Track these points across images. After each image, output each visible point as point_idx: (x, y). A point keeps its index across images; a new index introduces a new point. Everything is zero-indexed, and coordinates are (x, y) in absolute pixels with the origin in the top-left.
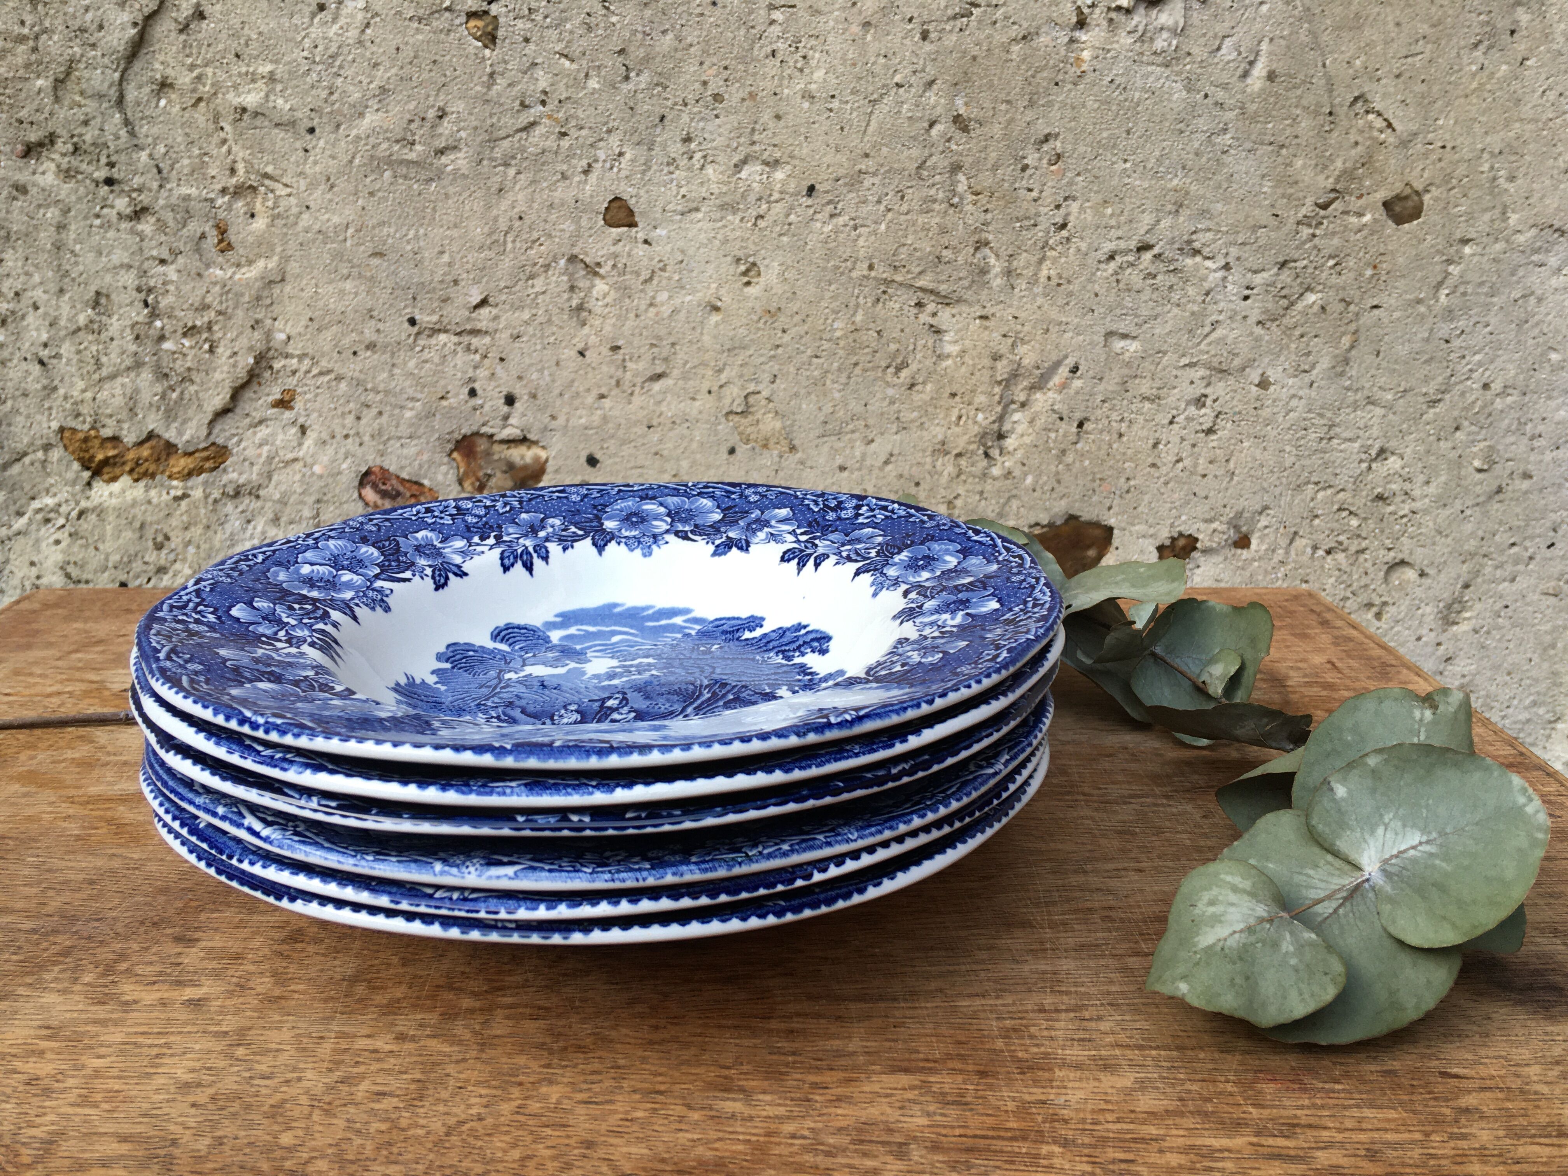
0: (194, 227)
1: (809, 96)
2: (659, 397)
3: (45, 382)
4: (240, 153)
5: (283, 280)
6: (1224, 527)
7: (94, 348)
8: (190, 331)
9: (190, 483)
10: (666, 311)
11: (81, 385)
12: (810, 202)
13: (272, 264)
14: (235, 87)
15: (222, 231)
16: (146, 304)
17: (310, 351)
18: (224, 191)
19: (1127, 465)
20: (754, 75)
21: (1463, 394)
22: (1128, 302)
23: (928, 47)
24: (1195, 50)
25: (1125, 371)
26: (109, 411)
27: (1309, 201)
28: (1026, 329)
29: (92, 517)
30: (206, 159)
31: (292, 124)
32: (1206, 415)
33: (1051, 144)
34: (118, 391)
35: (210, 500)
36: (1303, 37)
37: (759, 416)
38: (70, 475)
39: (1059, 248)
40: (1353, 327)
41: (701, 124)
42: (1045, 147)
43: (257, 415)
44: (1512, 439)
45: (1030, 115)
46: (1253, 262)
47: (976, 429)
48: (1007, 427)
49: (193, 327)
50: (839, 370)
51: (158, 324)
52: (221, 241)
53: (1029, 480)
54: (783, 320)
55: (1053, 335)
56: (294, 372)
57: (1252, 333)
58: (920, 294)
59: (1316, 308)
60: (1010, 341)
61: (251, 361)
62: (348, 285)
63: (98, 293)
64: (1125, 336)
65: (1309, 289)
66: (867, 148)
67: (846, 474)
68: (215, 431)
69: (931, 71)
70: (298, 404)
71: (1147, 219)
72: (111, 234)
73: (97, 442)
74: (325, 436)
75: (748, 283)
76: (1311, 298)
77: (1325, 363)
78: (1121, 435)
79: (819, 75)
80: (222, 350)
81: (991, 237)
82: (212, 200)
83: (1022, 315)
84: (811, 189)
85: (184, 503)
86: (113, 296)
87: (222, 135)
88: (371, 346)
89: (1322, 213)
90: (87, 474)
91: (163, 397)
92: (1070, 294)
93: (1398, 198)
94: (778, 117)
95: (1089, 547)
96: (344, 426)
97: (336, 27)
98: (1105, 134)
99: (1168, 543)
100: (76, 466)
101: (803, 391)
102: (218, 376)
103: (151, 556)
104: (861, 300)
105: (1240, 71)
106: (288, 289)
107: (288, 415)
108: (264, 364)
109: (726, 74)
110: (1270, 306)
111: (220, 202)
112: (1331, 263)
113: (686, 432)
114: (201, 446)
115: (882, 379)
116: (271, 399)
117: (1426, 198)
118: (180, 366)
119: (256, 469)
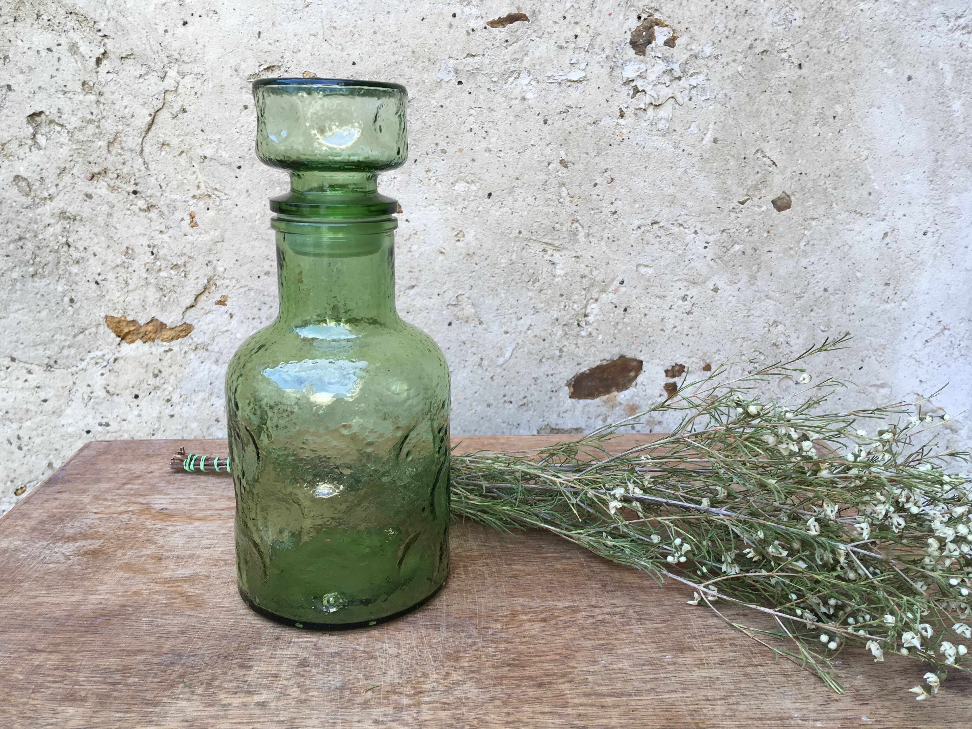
0: (178, 215)
1: (489, 150)
2: (413, 297)
3: (99, 293)
4: (201, 178)
5: (223, 241)
6: (698, 361)
7: (125, 276)
8: (175, 266)
9: (173, 343)
10: (417, 255)
11: (118, 294)
12: (489, 200)
13: (217, 233)
14: (201, 146)
15: (192, 217)
16: (153, 253)
17: (237, 277)
18: (194, 197)
19: (649, 329)
20: (461, 140)
21: (814, 293)
22: (647, 249)
23: (547, 127)
24: (678, 129)
25: (647, 283)
26: (131, 308)
27: (736, 200)
28: (598, 262)
29: (121, 362)
30: (185, 181)
31: (230, 164)
32: (687, 305)
33: (609, 173)
34: (137, 297)
35: (183, 352)
36: (731, 122)
37: (463, 306)
38: (110, 340)
39: (613, 223)
40: (758, 261)
41: (435, 164)
42: (606, 175)
43: (207, 309)
44: (838, 315)
45: (597, 159)
46: (709, 230)
47: (573, 312)
48: (588, 311)
49: (176, 265)
50: (504, 283)
51: (158, 263)
52: (192, 222)
53: (600, 337)
54: (476, 259)
55: (611, 266)
56: (227, 287)
57: (708, 265)
58: (545, 245)
59: (740, 253)
60: (589, 269)
61: (206, 281)
62: (256, 243)
63: (127, 248)
64: (646, 266)
65: (736, 243)
66: (517, 175)
67: (508, 335)
68: (186, 317)
69: (549, 138)
70: (228, 303)
71: (657, 210)
72: (135, 218)
73: (125, 324)
74: (242, 318)
75: (458, 240)
76: (737, 247)
77: (745, 278)
78: (645, 315)
79: (493, 140)
80: (191, 276)
81: (579, 218)
82: (188, 201)
83: (595, 256)
84: (490, 195)
85: (169, 354)
86: (136, 250)
87: (193, 169)
88: (267, 273)
89: (742, 206)
90: (119, 339)
91: (160, 300)
92: (619, 246)
93: (779, 198)
94: (473, 160)
95: (631, 371)
96: (252, 313)
98: (634, 169)
99: (670, 368)
100: (113, 335)
101: (486, 294)
102: (188, 289)
103: (152, 381)
104: (515, 248)
105: (700, 138)
106: (225, 245)
107: (223, 308)
108: (211, 283)
109: (447, 140)
110: (717, 251)
111: (191, 203)
112: (747, 230)
113: (426, 315)
114: (179, 325)
115: (526, 287)
116: (215, 300)
117: (792, 198)
118: (169, 284)
119: (207, 336)
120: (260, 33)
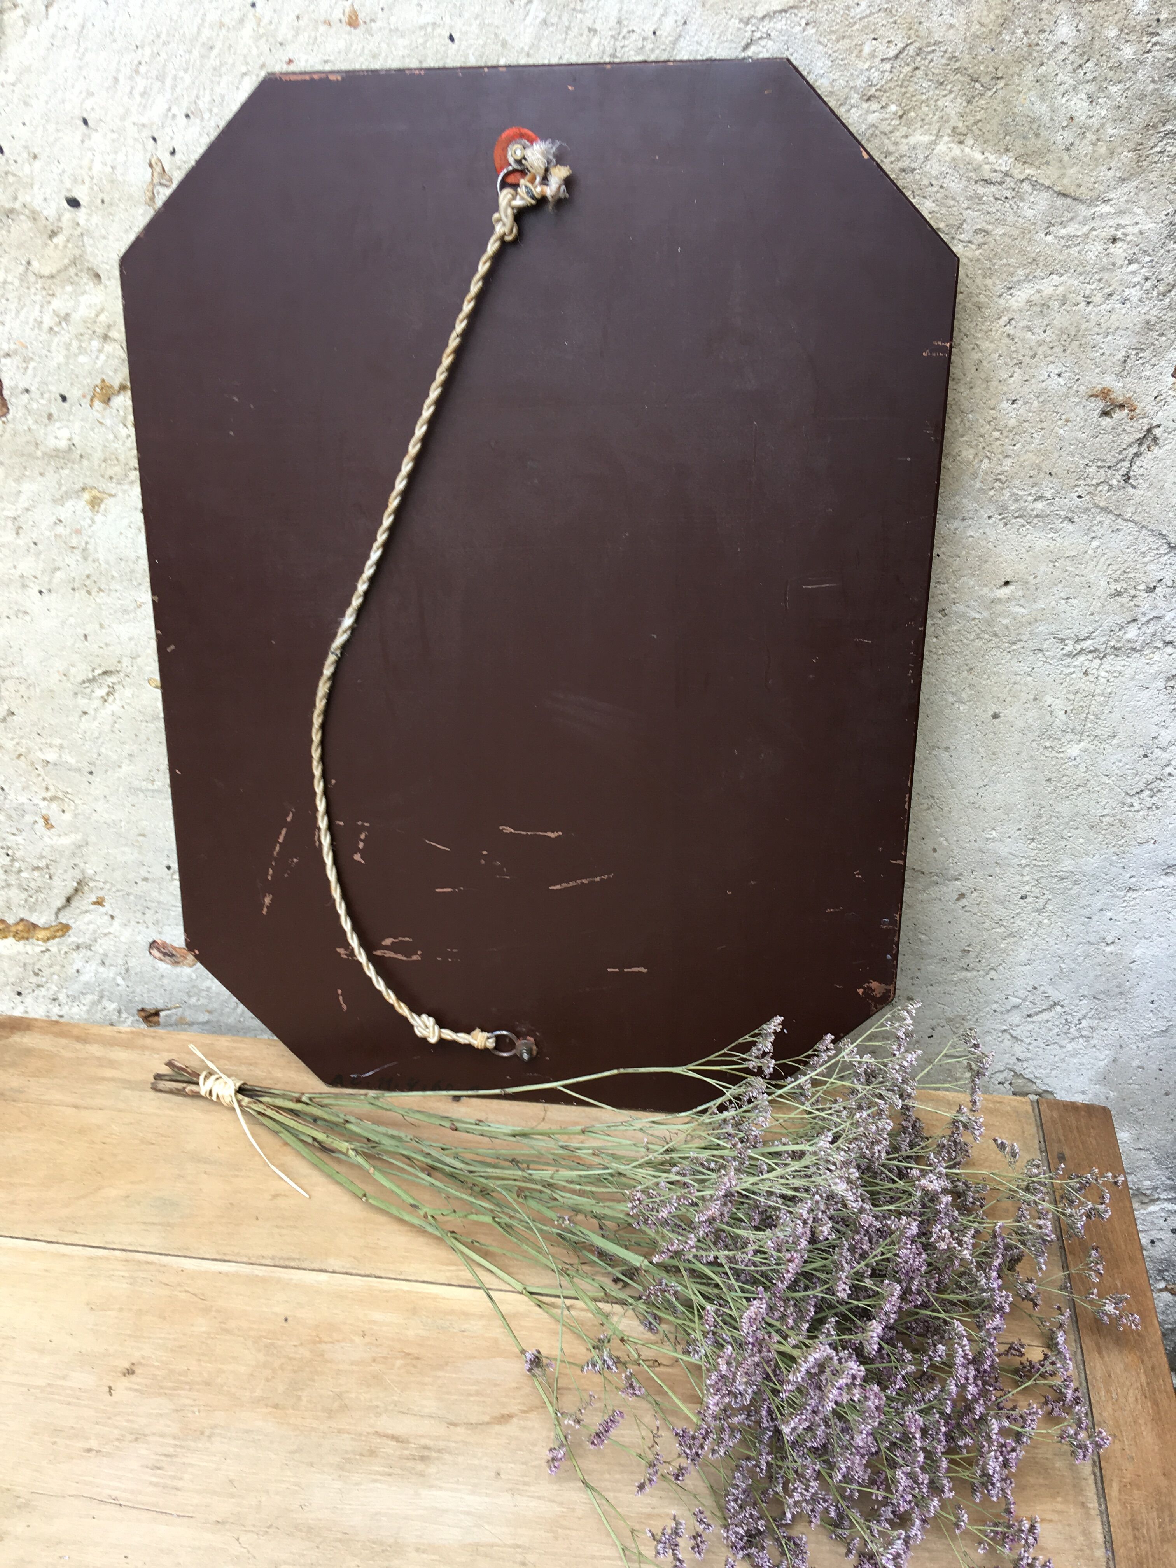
0: (29, 818)
4: (48, 781)
5: (87, 844)
8: (37, 868)
9: (49, 943)
13: (79, 837)
14: (41, 749)
15: (46, 820)
16: (8, 855)
17: (110, 881)
18: (44, 799)
30: (30, 783)
31: (79, 770)
35: (62, 952)
43: (84, 909)
51: (17, 864)
52: (47, 824)
56: (102, 889)
61: (75, 884)
62: (126, 849)
68: (60, 916)
70: (107, 904)
74: (125, 922)
80: (57, 878)
82: (38, 804)
85: (47, 953)
87: (38, 772)
88: (146, 879)
91: (26, 901)
96: (136, 917)
97: (96, 723)
102: (56, 891)
106: (90, 848)
107: (101, 909)
108: (83, 885)
111: (42, 805)
114: (53, 925)
116: (90, 901)
118: (33, 885)
119: (87, 936)
120: (86, 636)
